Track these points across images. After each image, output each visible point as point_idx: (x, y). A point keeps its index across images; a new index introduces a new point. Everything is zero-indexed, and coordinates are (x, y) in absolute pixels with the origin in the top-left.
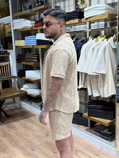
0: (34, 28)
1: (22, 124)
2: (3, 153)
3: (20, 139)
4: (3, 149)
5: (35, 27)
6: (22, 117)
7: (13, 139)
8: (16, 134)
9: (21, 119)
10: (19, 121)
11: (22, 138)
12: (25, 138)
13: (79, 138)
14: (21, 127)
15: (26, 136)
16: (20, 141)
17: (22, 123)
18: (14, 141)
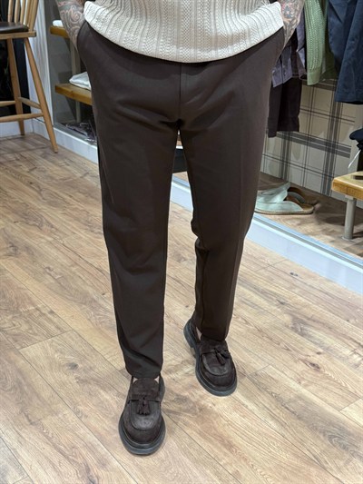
2: (10, 317)
3: (73, 269)
4: (11, 301)
18: (52, 273)
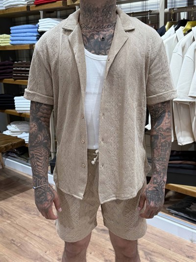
0: (33, 8)
1: (18, 204)
6: (14, 190)
8: (13, 227)
9: (14, 194)
10: (10, 199)
11: (29, 234)
12: (35, 235)
14: (20, 212)
15: (36, 229)
16: (27, 241)
17: (18, 201)
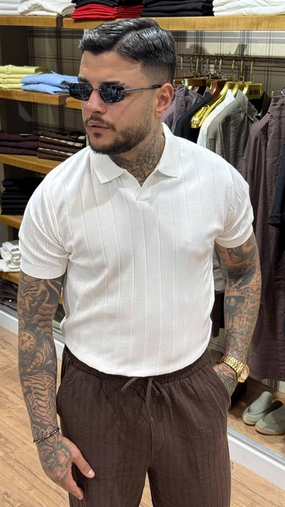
0: (69, 24)
3: (32, 493)
5: (77, 20)
7: (6, 494)
8: (9, 465)
13: (263, 486)
18: (11, 500)
